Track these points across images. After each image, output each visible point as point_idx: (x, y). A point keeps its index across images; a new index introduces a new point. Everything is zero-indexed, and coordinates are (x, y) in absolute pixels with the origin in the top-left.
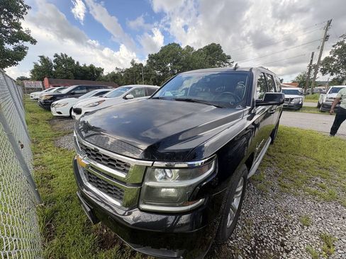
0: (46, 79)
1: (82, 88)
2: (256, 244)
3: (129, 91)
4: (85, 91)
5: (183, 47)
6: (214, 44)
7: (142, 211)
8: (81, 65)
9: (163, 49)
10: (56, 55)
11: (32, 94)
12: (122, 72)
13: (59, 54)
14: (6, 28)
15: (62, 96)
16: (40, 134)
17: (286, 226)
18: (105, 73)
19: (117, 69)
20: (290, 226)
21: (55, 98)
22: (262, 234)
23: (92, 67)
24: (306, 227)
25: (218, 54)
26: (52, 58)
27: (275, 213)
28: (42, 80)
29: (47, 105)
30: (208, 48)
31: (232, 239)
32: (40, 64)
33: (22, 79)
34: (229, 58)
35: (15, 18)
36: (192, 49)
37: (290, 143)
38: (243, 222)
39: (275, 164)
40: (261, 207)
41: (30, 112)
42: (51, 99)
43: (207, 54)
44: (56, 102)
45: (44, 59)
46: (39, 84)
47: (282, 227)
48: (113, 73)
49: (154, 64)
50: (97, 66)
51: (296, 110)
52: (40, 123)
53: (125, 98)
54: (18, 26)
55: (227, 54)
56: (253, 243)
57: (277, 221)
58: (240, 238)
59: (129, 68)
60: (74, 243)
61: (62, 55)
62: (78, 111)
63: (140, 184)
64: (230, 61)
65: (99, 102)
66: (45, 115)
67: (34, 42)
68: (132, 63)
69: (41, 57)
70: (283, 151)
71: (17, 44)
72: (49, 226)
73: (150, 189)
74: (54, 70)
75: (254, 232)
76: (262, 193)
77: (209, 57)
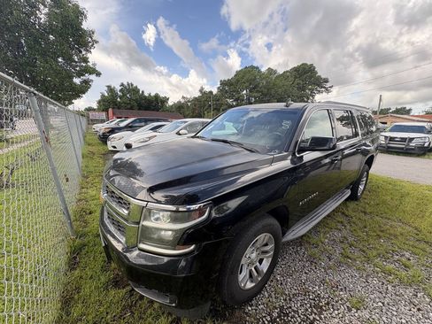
0: (110, 110)
1: (140, 121)
2: (279, 316)
3: (184, 125)
4: (143, 124)
5: (263, 70)
6: (306, 64)
7: (141, 250)
8: (146, 94)
9: (238, 73)
10: (122, 85)
11: (94, 126)
12: (189, 101)
13: (125, 84)
14: (76, 62)
15: (120, 129)
16: (92, 169)
17: (328, 304)
18: (170, 103)
19: (183, 97)
20: (333, 305)
21: (113, 131)
22: (290, 307)
23: (157, 96)
24: (354, 310)
25: (311, 77)
26: (118, 88)
27: (320, 286)
28: (107, 111)
29: (104, 138)
30: (296, 70)
31: (251, 306)
32: (106, 95)
33: (89, 109)
34: (326, 81)
35: (84, 53)
36: (275, 72)
37: (384, 202)
38: (273, 289)
39: (348, 227)
40: (304, 277)
41: (89, 145)
42: (109, 132)
43: (296, 78)
44: (113, 135)
45: (110, 89)
46: (103, 115)
47: (321, 304)
48: (179, 102)
49: (226, 92)
50: (162, 95)
51: (419, 155)
52: (95, 157)
53: (178, 134)
54: (85, 60)
55: (323, 77)
56: (275, 315)
57: (318, 296)
58: (262, 306)
59: (197, 96)
60: (91, 278)
61: (128, 84)
62: (129, 146)
63: (138, 223)
64: (328, 85)
65: (150, 138)
66: (101, 148)
67: (98, 74)
68: (201, 91)
69: (108, 87)
70: (368, 211)
71: (84, 78)
72: (75, 258)
73: (145, 229)
74: (119, 99)
75: (282, 303)
76: (313, 260)
77: (297, 81)
